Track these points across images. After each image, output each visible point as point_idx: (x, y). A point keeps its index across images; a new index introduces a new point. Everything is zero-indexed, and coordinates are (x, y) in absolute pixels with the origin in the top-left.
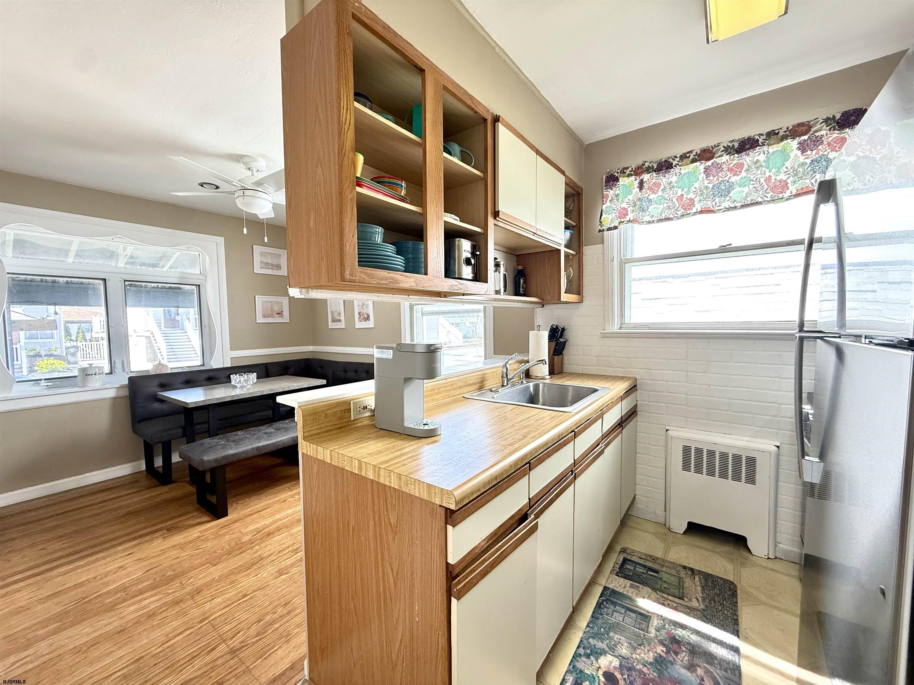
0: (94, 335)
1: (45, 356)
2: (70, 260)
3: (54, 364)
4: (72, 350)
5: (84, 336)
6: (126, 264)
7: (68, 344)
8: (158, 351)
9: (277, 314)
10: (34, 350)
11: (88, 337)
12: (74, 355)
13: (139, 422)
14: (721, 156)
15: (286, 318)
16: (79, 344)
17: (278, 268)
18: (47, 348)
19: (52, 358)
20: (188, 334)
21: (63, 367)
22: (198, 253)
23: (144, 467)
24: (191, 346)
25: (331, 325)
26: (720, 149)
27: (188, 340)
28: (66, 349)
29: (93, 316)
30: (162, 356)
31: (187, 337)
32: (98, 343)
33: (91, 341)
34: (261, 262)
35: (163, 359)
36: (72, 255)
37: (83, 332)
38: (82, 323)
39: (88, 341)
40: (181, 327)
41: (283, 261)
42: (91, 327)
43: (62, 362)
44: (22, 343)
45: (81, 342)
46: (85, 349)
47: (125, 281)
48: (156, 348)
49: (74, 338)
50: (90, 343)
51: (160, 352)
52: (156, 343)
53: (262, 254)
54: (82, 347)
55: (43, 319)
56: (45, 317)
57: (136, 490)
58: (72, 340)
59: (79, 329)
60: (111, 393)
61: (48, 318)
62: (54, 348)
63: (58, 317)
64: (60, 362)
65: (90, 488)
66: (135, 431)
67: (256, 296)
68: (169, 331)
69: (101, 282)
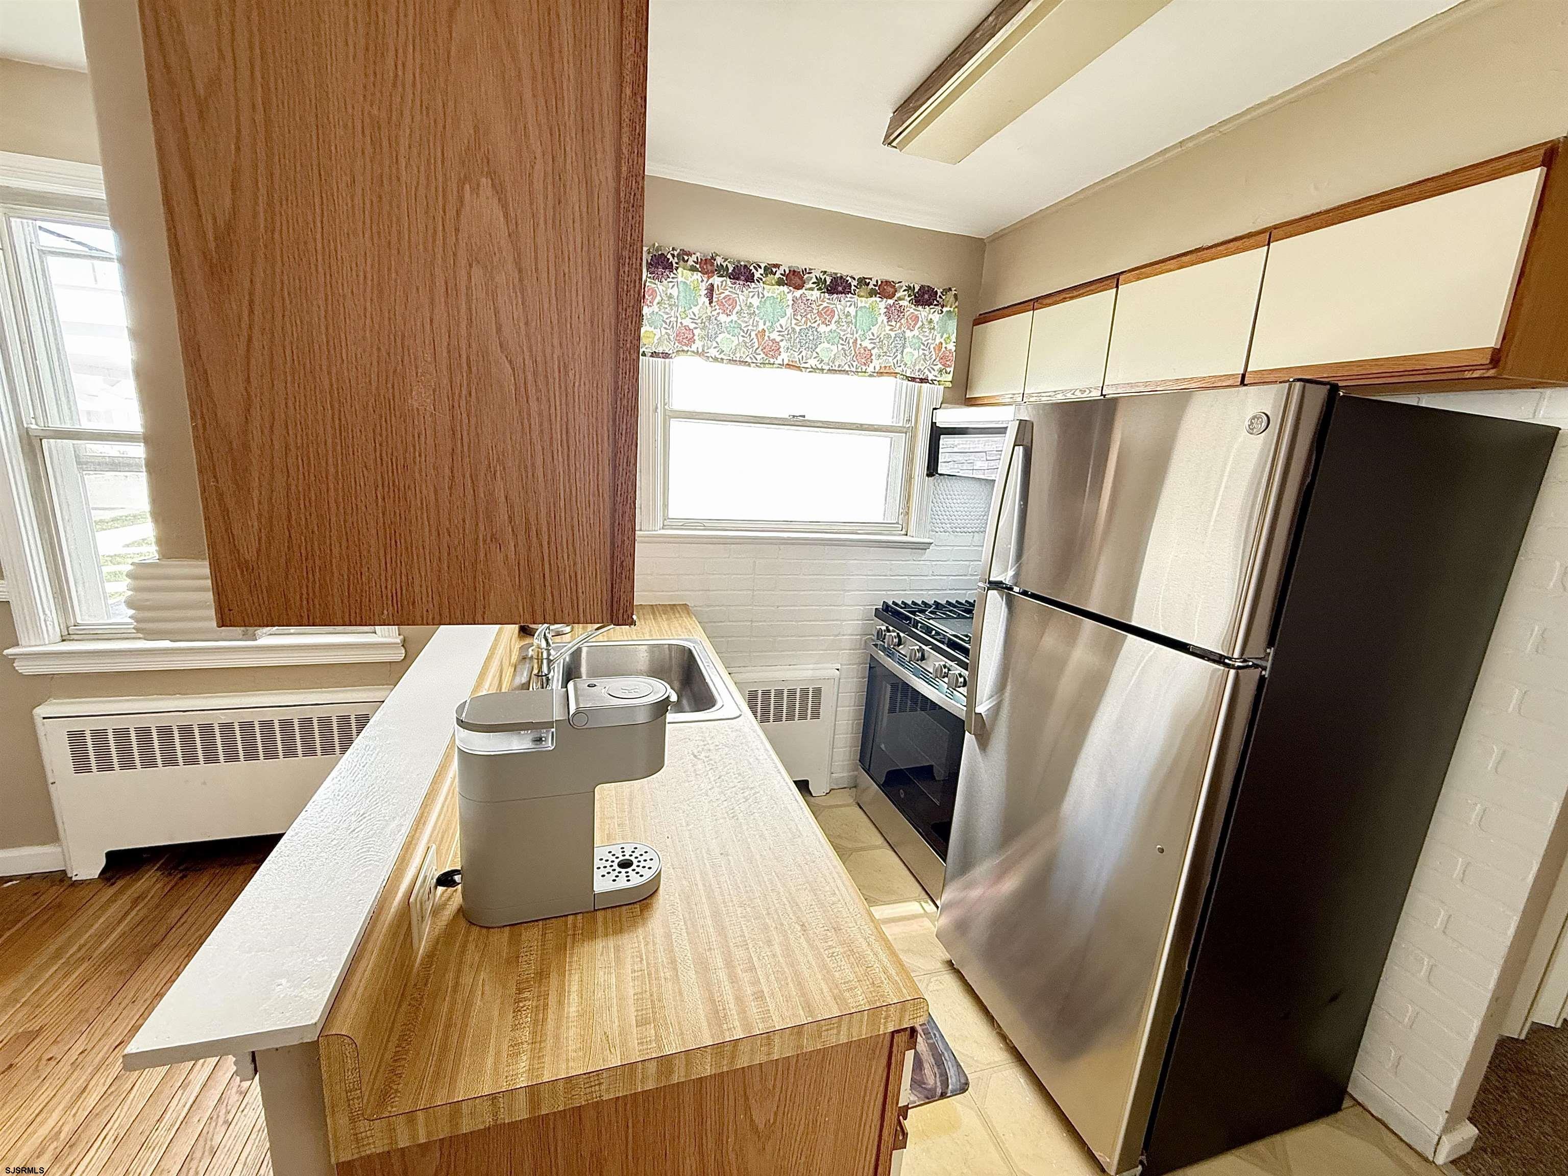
14: (812, 289)
26: (812, 278)
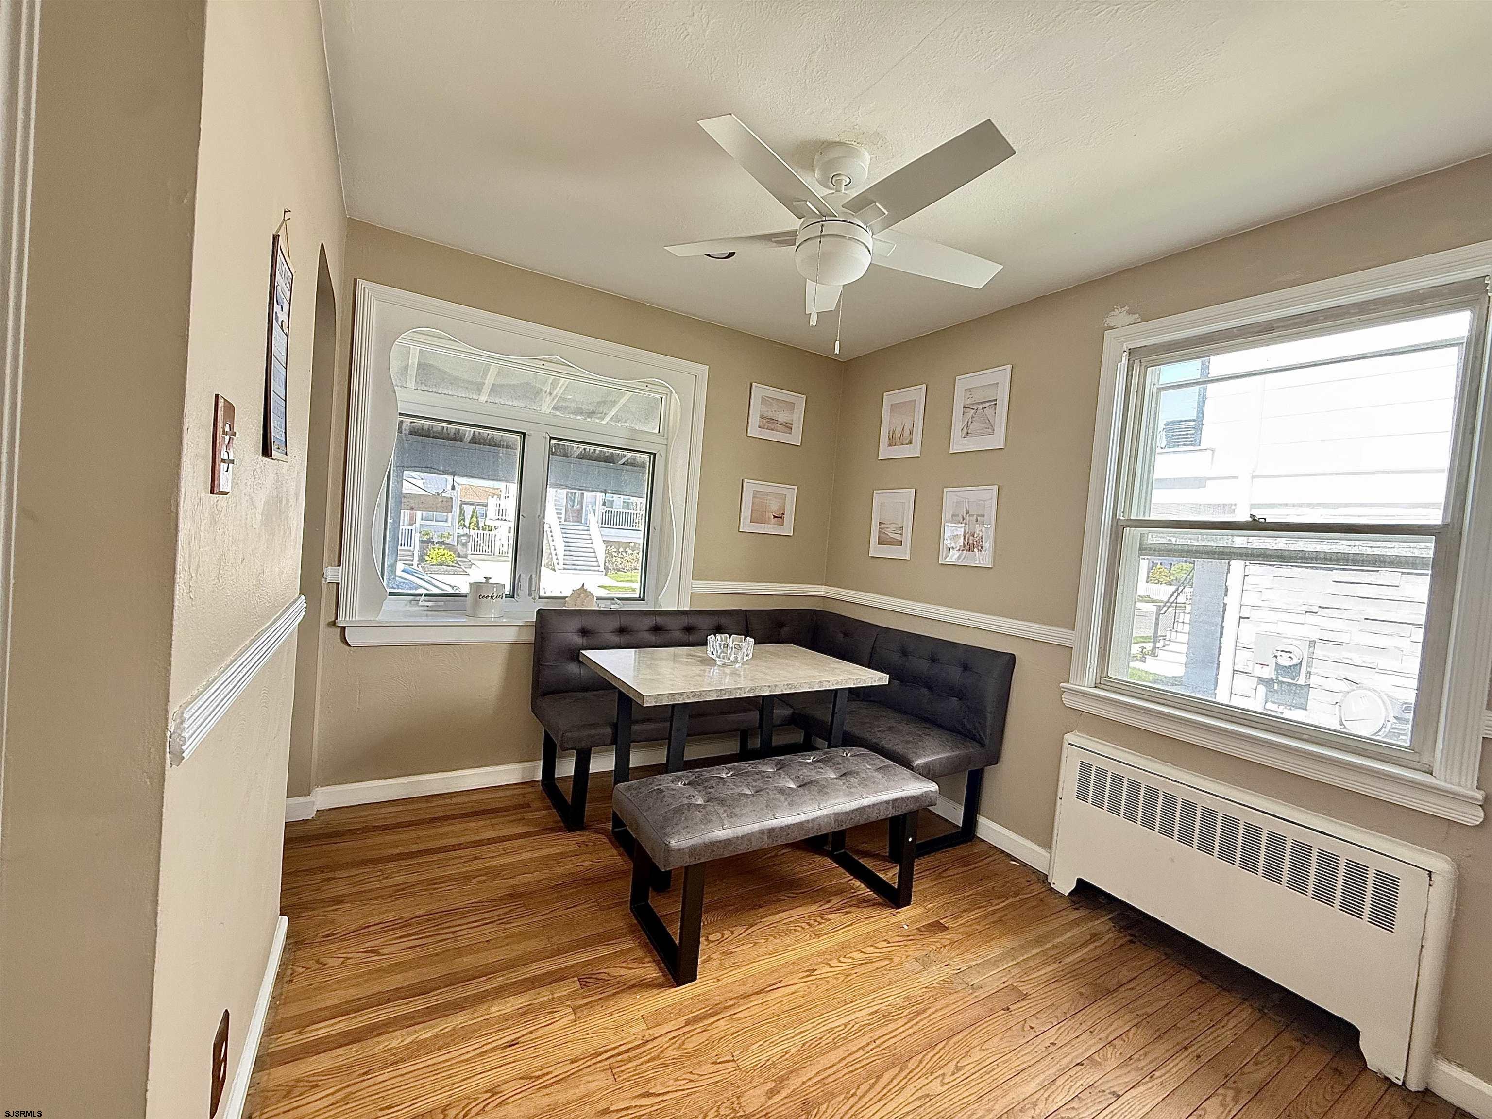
0: (488, 523)
1: (438, 543)
2: (483, 398)
3: (444, 555)
4: (464, 539)
5: (477, 521)
6: (554, 408)
7: (461, 532)
8: (553, 553)
9: (775, 517)
10: (427, 534)
11: (481, 524)
12: (465, 545)
13: (544, 694)
15: (787, 529)
16: (472, 532)
17: (787, 430)
18: (439, 534)
19: (444, 547)
20: (591, 532)
21: (453, 560)
22: (658, 396)
23: (539, 776)
24: (592, 551)
25: (875, 550)
27: (590, 541)
28: (458, 537)
29: (490, 498)
30: (557, 559)
31: (588, 537)
32: (490, 533)
33: (483, 530)
34: (762, 417)
35: (558, 564)
36: (486, 389)
37: (477, 518)
38: (478, 505)
39: (481, 528)
40: (583, 521)
41: (797, 418)
42: (486, 511)
43: (452, 553)
44: (418, 525)
45: (474, 529)
46: (476, 539)
47: (551, 438)
48: (553, 548)
49: (467, 524)
50: (482, 532)
51: (556, 555)
52: (553, 541)
53: (764, 400)
54: (474, 536)
55: (438, 494)
56: (440, 492)
57: (525, 829)
58: (465, 526)
59: (473, 512)
60: (510, 635)
61: (444, 495)
62: (446, 534)
63: (455, 494)
64: (450, 553)
65: (460, 800)
66: (535, 709)
67: (745, 481)
68: (570, 526)
69: (518, 437)
